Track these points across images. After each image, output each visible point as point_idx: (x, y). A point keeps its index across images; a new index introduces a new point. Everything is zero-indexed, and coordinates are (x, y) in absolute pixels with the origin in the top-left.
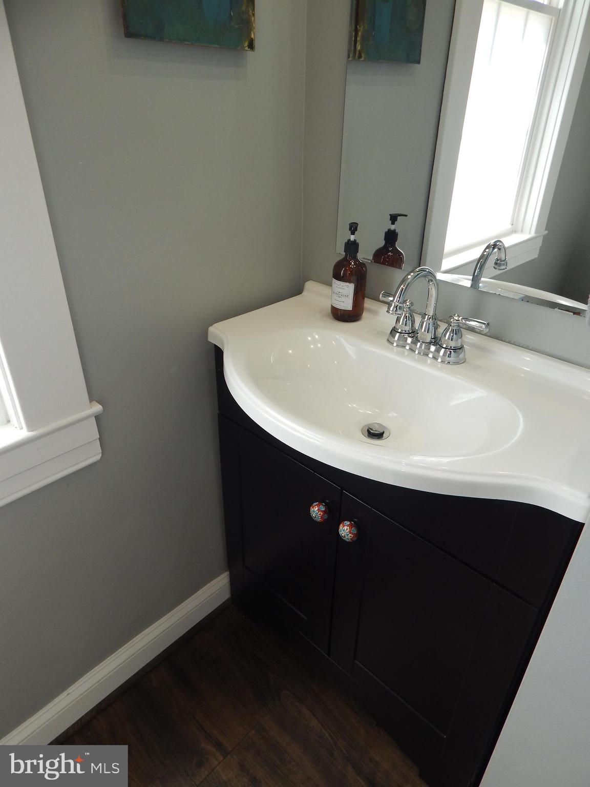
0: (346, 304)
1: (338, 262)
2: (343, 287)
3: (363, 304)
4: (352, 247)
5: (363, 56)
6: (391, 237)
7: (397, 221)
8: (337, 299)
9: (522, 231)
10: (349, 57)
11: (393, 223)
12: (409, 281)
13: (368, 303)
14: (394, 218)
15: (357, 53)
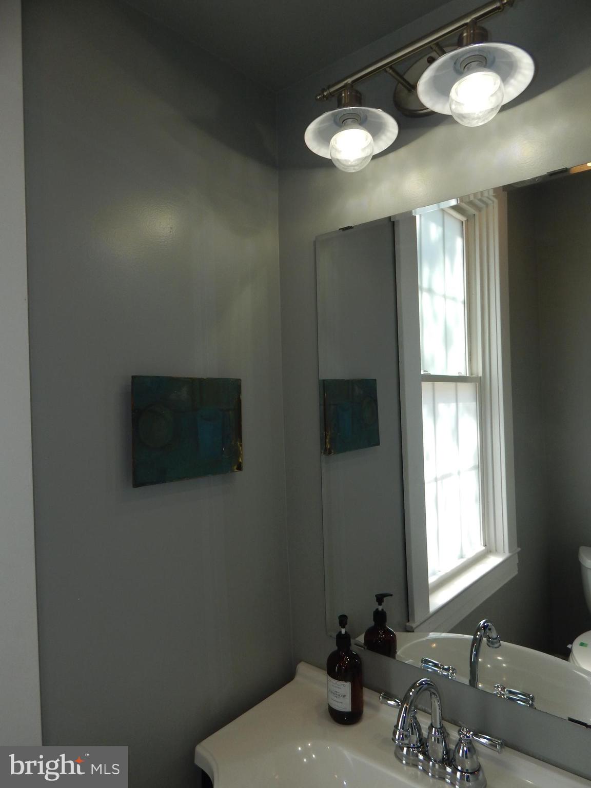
0: (345, 705)
1: (331, 655)
2: (339, 686)
3: (362, 697)
4: (343, 641)
5: (332, 451)
6: (380, 617)
7: (383, 602)
8: (335, 699)
9: (496, 550)
10: (321, 453)
11: (380, 604)
12: (412, 698)
13: (368, 696)
14: (380, 599)
15: (327, 450)
